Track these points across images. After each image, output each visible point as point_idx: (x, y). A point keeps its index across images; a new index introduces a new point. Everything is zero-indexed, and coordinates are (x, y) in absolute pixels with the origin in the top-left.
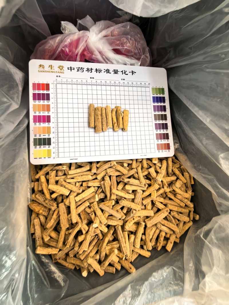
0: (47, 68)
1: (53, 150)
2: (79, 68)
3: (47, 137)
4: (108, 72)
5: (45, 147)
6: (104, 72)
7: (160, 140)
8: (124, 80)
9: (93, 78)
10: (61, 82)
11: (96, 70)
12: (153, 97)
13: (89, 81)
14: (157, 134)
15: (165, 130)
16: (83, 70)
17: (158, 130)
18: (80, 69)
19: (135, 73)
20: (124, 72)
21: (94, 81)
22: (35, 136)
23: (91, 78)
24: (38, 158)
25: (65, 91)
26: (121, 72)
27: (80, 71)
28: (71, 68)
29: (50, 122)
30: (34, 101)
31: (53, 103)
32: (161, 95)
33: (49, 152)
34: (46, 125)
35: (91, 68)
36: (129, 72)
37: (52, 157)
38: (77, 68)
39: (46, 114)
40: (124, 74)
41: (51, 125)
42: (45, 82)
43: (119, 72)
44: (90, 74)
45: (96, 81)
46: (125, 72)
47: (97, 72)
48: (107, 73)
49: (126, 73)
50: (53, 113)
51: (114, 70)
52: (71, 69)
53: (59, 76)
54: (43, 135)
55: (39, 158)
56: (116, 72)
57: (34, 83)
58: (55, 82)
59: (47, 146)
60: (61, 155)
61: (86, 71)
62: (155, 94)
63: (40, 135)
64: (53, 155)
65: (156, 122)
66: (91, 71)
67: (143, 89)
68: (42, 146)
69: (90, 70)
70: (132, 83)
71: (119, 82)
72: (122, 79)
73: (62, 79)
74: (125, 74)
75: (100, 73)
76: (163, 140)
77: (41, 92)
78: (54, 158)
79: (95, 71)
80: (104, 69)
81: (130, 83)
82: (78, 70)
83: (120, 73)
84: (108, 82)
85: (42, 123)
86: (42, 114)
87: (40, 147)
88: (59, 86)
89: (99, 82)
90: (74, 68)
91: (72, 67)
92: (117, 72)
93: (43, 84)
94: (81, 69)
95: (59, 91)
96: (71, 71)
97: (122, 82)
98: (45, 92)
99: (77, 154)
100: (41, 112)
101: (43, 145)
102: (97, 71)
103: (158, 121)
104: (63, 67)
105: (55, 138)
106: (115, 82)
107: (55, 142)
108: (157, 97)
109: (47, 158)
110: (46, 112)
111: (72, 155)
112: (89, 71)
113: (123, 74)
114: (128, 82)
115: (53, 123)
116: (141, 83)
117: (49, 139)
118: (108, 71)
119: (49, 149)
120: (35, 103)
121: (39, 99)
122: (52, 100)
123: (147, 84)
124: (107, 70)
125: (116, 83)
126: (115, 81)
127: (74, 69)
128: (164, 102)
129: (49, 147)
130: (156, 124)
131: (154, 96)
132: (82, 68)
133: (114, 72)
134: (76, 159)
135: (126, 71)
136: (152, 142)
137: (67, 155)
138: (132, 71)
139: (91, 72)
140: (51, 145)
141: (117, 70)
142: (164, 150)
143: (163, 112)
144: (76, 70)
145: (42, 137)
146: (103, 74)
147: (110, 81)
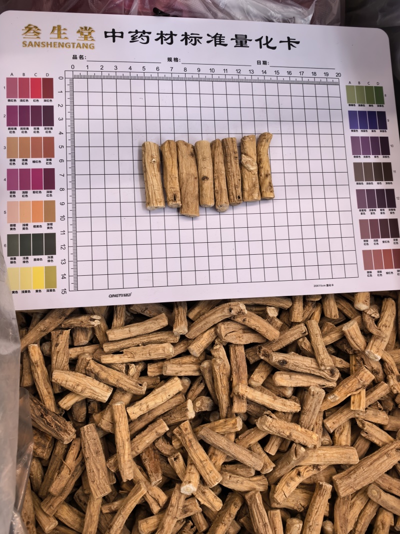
0: (46, 36)
1: (61, 270)
2: (137, 32)
3: (44, 230)
4: (220, 42)
5: (38, 260)
6: (208, 42)
7: (371, 241)
8: (265, 63)
9: (176, 60)
10: (85, 74)
11: (186, 37)
12: (352, 114)
13: (165, 67)
14: (362, 223)
15: (387, 210)
16: (148, 37)
17: (368, 210)
18: (139, 35)
19: (298, 43)
20: (264, 41)
21: (178, 67)
22: (13, 227)
23: (170, 60)
24: (20, 292)
25: (95, 99)
26: (256, 40)
27: (140, 39)
28: (113, 31)
29: (54, 188)
30: (9, 129)
31: (61, 133)
32: (375, 105)
33: (50, 273)
34: (42, 196)
35: (171, 32)
36: (281, 42)
37: (59, 289)
38: (130, 32)
39: (43, 164)
40: (265, 47)
41: (58, 195)
42: (42, 75)
43: (251, 40)
44: (166, 50)
45: (185, 69)
46: (266, 43)
47: (186, 44)
48: (216, 45)
49: (270, 45)
50: (62, 161)
51: (236, 36)
52: (114, 37)
53: (81, 57)
54: (34, 226)
55: (23, 292)
56: (241, 42)
57: (12, 77)
58: (69, 75)
59: (45, 257)
60: (84, 283)
61: (157, 40)
62: (357, 105)
63: (25, 226)
64: (61, 284)
65: (360, 187)
66: (169, 41)
67: (322, 90)
68: (31, 258)
69: (167, 37)
70: (289, 73)
71: (252, 71)
72: (259, 63)
73: (89, 64)
74: (268, 47)
75: (195, 44)
76: (380, 240)
77: (31, 102)
78: (64, 292)
79: (182, 40)
80: (208, 35)
81: (283, 72)
82: (134, 39)
83: (253, 45)
84: (219, 70)
85: (30, 192)
86: (31, 165)
87: (24, 258)
88: (79, 84)
89: (192, 69)
90: (122, 33)
91: (116, 31)
92: (246, 42)
93: (35, 81)
94: (141, 36)
95: (79, 99)
96: (114, 41)
97: (258, 69)
98: (41, 102)
99: (131, 281)
100: (30, 160)
101: (34, 254)
102: (189, 41)
103: (365, 182)
104: (90, 30)
105: (66, 233)
106: (239, 71)
107: (67, 247)
108: (362, 114)
109: (44, 290)
110: (43, 160)
111: (116, 282)
112: (166, 40)
113: (261, 47)
114: (277, 69)
115: (62, 189)
116: (314, 74)
117: (51, 238)
118: (220, 39)
119: (50, 264)
120: (12, 135)
121: (24, 123)
122: (59, 124)
123: (332, 74)
124: (215, 37)
125: (242, 73)
126: (238, 68)
127: (122, 37)
128: (383, 126)
129: (49, 261)
130: (359, 193)
131: (352, 109)
132: (144, 32)
133: (237, 42)
134: (126, 295)
135: (272, 39)
136: (348, 244)
137: (100, 282)
138: (288, 38)
139: (172, 43)
140: (55, 253)
141: (246, 36)
142: (384, 271)
143: (381, 156)
144: (127, 37)
145: (31, 231)
146: (206, 49)
147: (226, 67)
